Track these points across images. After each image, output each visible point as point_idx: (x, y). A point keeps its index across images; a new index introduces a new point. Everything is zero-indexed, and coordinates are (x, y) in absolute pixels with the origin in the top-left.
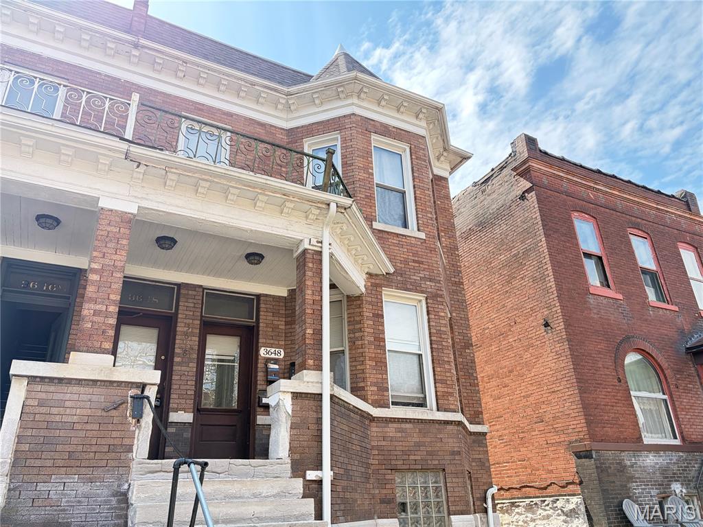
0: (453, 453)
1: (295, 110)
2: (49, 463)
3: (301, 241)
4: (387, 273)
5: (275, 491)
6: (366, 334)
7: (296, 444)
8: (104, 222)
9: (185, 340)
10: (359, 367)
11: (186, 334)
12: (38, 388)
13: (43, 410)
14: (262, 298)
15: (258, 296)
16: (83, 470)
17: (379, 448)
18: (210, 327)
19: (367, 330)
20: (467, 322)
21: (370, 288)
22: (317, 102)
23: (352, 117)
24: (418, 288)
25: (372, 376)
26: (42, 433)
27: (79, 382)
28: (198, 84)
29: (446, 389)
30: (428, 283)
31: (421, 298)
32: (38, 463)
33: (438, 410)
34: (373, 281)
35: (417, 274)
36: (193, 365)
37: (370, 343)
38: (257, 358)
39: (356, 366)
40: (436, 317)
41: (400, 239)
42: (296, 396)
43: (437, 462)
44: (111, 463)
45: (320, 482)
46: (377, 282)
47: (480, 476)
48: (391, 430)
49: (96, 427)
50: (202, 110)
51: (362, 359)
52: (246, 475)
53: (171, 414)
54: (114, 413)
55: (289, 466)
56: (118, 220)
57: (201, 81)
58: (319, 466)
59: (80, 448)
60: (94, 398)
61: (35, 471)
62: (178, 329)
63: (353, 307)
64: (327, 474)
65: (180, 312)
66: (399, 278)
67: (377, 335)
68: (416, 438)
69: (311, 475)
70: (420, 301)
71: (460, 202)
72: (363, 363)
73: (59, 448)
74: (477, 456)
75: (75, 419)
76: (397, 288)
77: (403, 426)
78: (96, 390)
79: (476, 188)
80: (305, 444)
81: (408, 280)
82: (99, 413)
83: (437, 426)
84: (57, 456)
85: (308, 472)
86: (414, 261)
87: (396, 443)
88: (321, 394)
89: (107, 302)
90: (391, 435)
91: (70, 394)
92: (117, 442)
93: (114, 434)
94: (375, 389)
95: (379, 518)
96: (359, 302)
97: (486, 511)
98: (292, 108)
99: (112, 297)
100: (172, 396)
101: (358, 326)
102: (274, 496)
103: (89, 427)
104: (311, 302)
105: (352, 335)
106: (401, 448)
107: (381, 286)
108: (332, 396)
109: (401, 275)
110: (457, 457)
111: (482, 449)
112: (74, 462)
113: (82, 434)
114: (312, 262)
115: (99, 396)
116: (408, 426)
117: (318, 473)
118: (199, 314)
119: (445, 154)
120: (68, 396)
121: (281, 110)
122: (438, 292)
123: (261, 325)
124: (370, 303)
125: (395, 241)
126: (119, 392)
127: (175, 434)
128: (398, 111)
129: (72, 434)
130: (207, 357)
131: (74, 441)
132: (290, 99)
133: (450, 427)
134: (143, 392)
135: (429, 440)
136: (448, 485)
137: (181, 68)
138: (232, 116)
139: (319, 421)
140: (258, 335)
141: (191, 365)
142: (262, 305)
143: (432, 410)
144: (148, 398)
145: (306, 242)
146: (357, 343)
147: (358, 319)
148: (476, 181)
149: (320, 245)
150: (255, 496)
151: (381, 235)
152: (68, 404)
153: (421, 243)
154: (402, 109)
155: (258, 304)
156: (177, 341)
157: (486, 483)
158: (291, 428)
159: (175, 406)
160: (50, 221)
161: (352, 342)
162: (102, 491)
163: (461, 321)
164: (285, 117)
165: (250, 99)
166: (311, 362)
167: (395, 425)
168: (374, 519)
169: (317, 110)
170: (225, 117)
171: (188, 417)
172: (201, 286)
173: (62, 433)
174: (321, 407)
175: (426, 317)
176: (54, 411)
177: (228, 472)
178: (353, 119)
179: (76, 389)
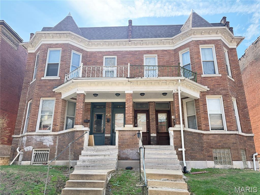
0: (234, 143)
1: (175, 43)
2: (124, 146)
3: (173, 91)
4: (207, 91)
5: (169, 153)
6: (201, 110)
7: (175, 142)
8: (127, 96)
9: (152, 116)
10: (199, 120)
11: (152, 114)
12: (120, 132)
13: (122, 136)
14: (171, 102)
15: (170, 102)
16: (130, 148)
17: (206, 142)
18: (157, 112)
19: (201, 109)
20: (245, 100)
21: (202, 96)
22: (181, 39)
23: (192, 42)
24: (219, 93)
25: (203, 122)
26: (122, 141)
27: (127, 131)
28: (147, 45)
29: (230, 124)
30: (223, 91)
31: (221, 96)
32: (123, 146)
33: (228, 131)
34: (202, 94)
35: (218, 89)
36: (155, 122)
37: (202, 113)
38: (171, 119)
39: (198, 120)
40: (226, 102)
41: (212, 78)
42: (174, 131)
43: (227, 146)
44: (135, 146)
45: (182, 151)
46: (203, 94)
47: (251, 150)
48: (210, 137)
49: (131, 139)
50: (148, 52)
51: (200, 118)
52: (163, 149)
53: (151, 134)
54: (134, 136)
55: (174, 147)
56: (129, 95)
57: (147, 44)
58: (181, 148)
59: (129, 144)
60: (130, 134)
61: (122, 148)
62: (150, 113)
63: (196, 103)
64: (183, 149)
65: (150, 109)
66: (212, 91)
67: (204, 110)
68: (219, 139)
69: (180, 150)
70: (221, 97)
71: (248, 51)
72: (200, 119)
73: (126, 144)
74: (249, 144)
75: (128, 138)
76: (211, 95)
77: (215, 136)
78: (130, 132)
79: (253, 45)
80: (178, 142)
81: (215, 91)
82: (132, 137)
83: (227, 135)
84: (125, 145)
85: (179, 149)
86: (217, 85)
87: (212, 141)
88: (181, 130)
89: (130, 114)
90: (210, 138)
91: (126, 133)
92: (136, 142)
93: (135, 141)
94: (205, 126)
95: (207, 161)
96: (198, 101)
97: (253, 160)
98: (174, 43)
99: (131, 112)
100: (151, 130)
101: (198, 108)
102: (169, 154)
103: (130, 139)
104: (177, 107)
105: (197, 111)
106: (214, 142)
107: (205, 95)
108: (184, 131)
109: (213, 90)
110: (235, 145)
111: (251, 141)
112: (128, 146)
113: (129, 141)
114: (176, 96)
115: (131, 133)
116: (216, 136)
117: (181, 149)
118: (155, 109)
119: (233, 40)
120: (126, 134)
121: (171, 44)
122: (227, 93)
123: (171, 110)
124: (202, 101)
125: (210, 80)
126: (135, 132)
127: (153, 139)
128: (209, 34)
129: (127, 141)
130: (159, 119)
131: (128, 142)
132: (173, 40)
133: (232, 136)
134: (139, 132)
135: (224, 139)
136: (232, 152)
137: (141, 43)
138: (157, 51)
139: (181, 137)
140: (171, 112)
141: (154, 122)
142: (171, 104)
143: (226, 131)
144: (140, 133)
145: (174, 91)
146: (198, 113)
147: (198, 106)
148: (253, 42)
149: (178, 91)
150: (165, 154)
151: (205, 78)
152: (126, 135)
153: (220, 78)
154: (210, 33)
155: (170, 104)
156: (150, 116)
157: (253, 152)
158: (174, 139)
159: (152, 132)
160: (118, 95)
161: (197, 113)
162: (134, 152)
163: (242, 100)
164: (173, 46)
165: (161, 44)
166: (178, 122)
167: (212, 136)
168: (205, 161)
169: (182, 42)
170: (155, 52)
171: (155, 135)
172: (154, 102)
173: (126, 141)
174: (181, 133)
175: (222, 102)
176: (124, 136)
177: (159, 149)
178: (193, 42)
179: (127, 132)
